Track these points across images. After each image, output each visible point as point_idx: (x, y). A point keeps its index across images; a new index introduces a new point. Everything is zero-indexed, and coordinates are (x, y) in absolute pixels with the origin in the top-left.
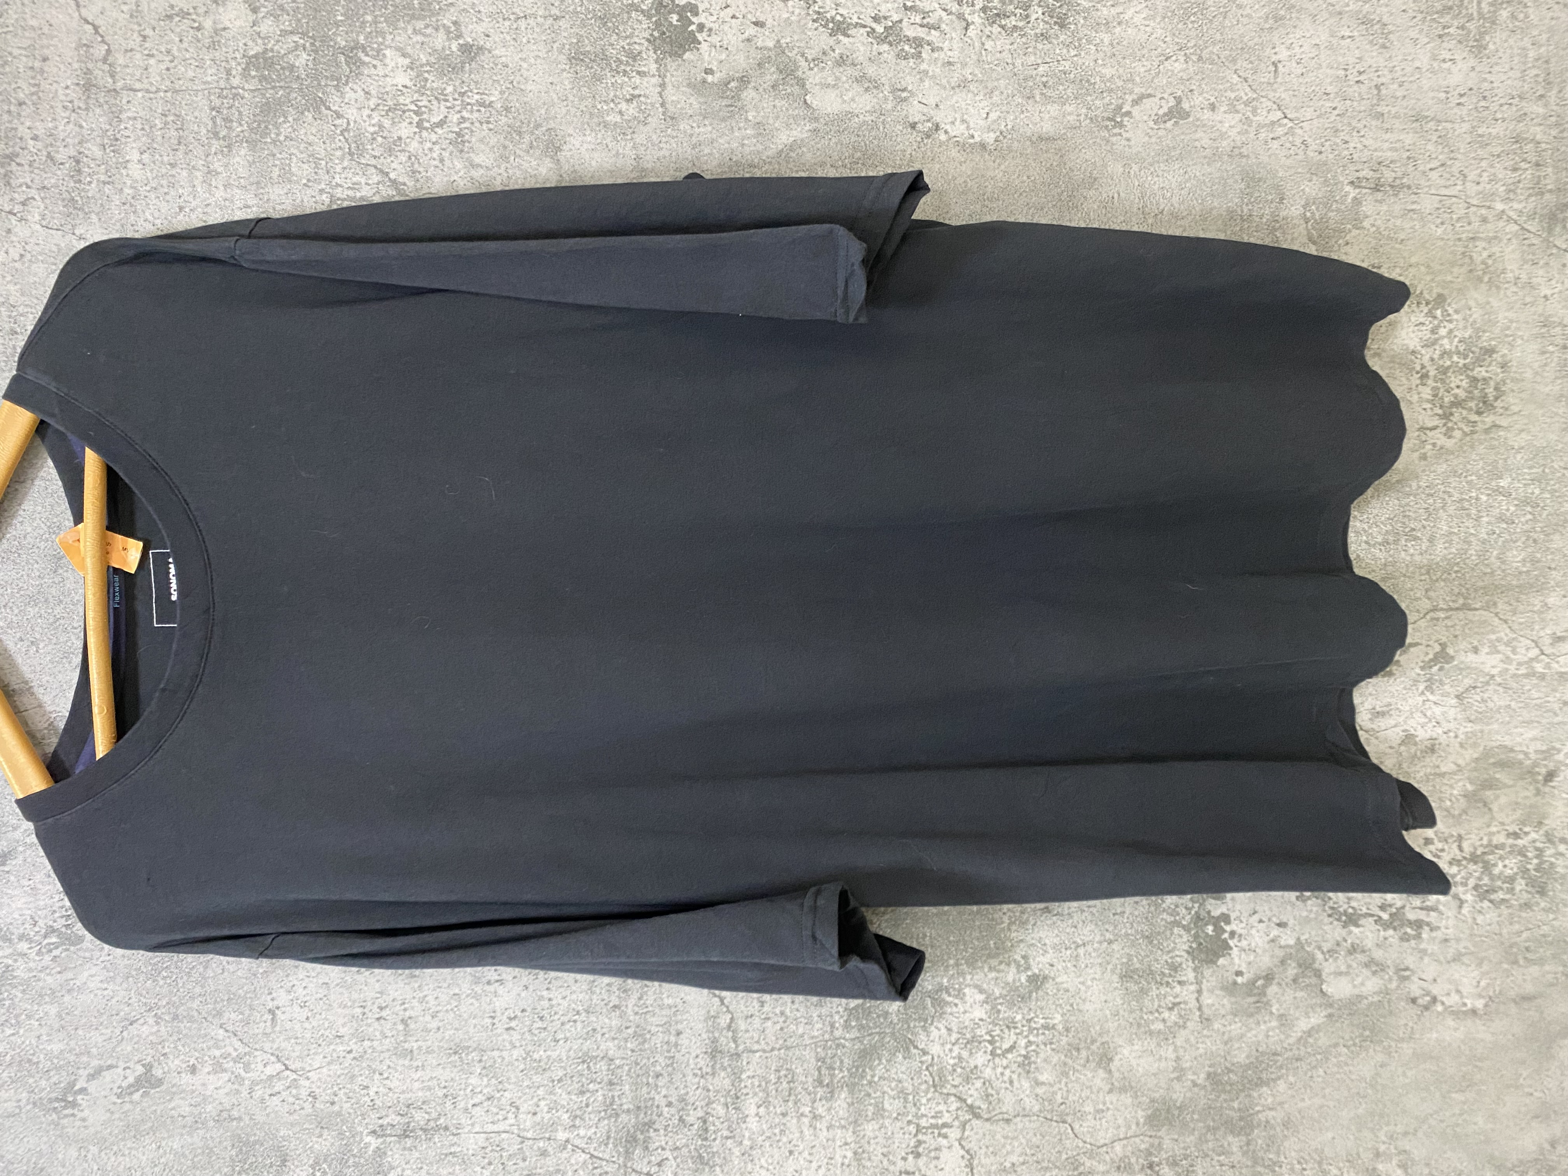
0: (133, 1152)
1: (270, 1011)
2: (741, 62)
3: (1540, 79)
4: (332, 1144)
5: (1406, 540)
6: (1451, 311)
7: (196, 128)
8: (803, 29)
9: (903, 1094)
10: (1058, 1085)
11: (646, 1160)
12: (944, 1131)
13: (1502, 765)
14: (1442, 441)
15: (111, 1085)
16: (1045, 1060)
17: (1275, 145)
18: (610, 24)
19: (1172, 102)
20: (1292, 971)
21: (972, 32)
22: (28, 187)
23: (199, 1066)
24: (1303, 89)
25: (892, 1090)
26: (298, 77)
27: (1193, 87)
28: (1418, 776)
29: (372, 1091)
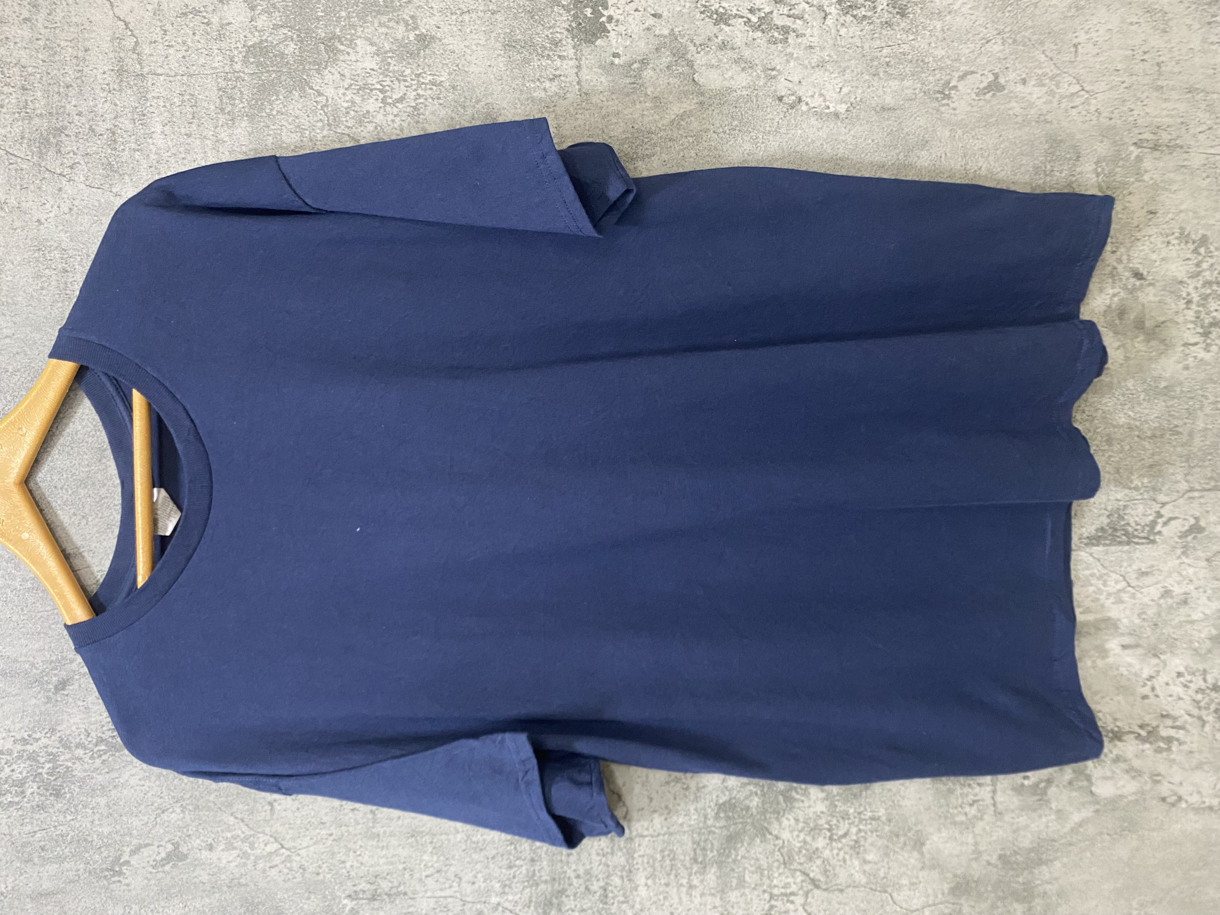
0: (166, 910)
1: (269, 803)
2: (642, 47)
4: (318, 905)
5: (1171, 435)
6: (1212, 248)
7: (206, 105)
8: (693, 20)
9: (759, 869)
10: (881, 864)
12: (792, 898)
14: (1202, 354)
15: (148, 859)
16: (872, 844)
17: (1074, 112)
18: (536, 17)
19: (991, 78)
20: (1068, 775)
21: (829, 21)
22: (75, 154)
23: (215, 845)
24: (1098, 67)
25: (752, 866)
26: (287, 63)
27: (1008, 65)
28: (1173, 623)
29: (348, 865)
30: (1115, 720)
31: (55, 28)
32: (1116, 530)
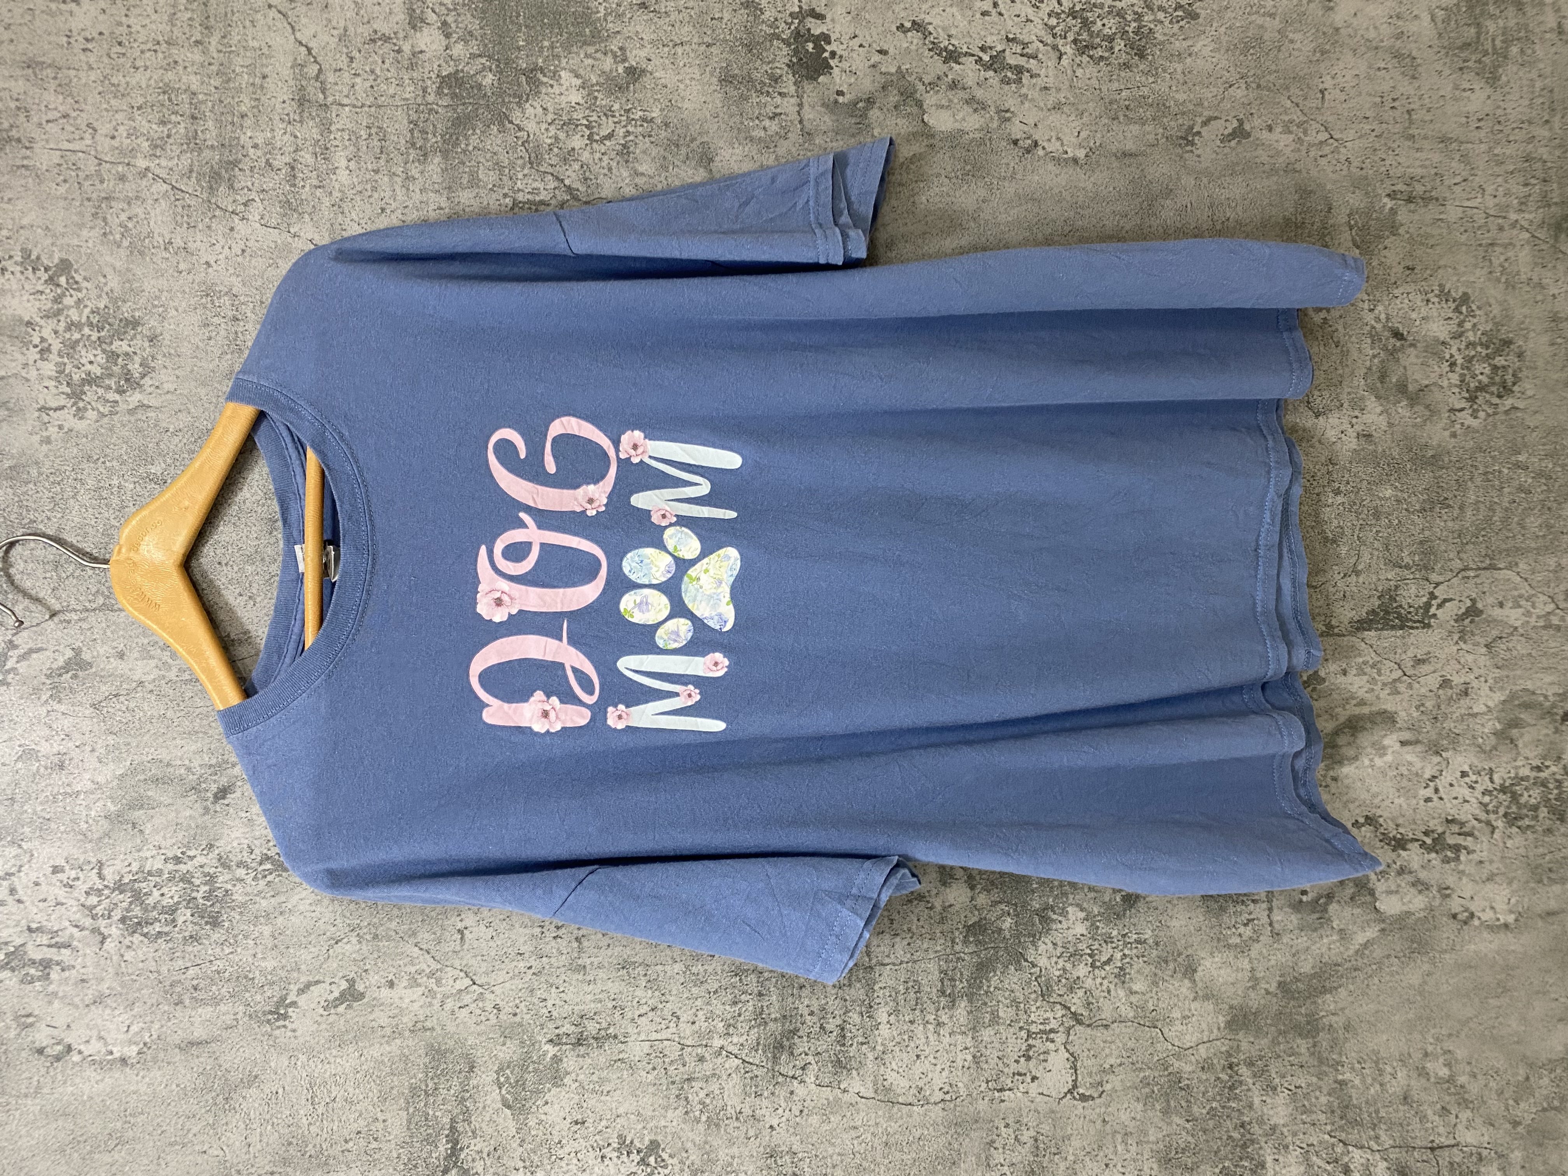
0: (338, 1060)
1: (459, 931)
2: (868, 84)
3: (1546, 107)
4: (514, 1052)
5: (1441, 508)
6: (1474, 307)
7: (396, 139)
8: (921, 57)
9: (1015, 1004)
10: (1148, 995)
11: (791, 1065)
12: (1052, 1036)
13: (1526, 706)
14: (1470, 421)
15: (318, 999)
16: (1138, 972)
17: (1323, 162)
18: (755, 51)
19: (1235, 124)
20: (1350, 890)
21: (1065, 61)
22: (250, 190)
23: (396, 981)
24: (1346, 114)
25: (1006, 999)
26: (485, 95)
27: (1253, 111)
28: (1454, 716)
29: (549, 1003)
30: (1397, 825)
31: (230, 52)
32: (1387, 613)
